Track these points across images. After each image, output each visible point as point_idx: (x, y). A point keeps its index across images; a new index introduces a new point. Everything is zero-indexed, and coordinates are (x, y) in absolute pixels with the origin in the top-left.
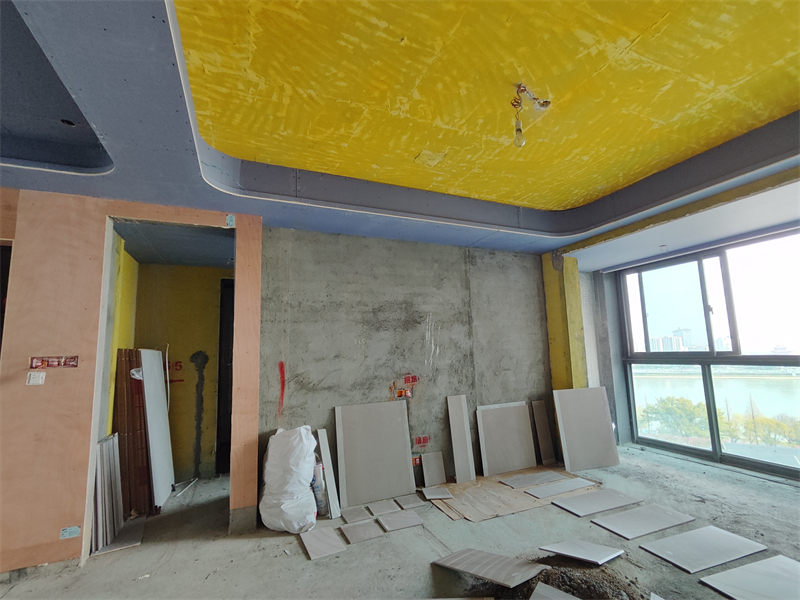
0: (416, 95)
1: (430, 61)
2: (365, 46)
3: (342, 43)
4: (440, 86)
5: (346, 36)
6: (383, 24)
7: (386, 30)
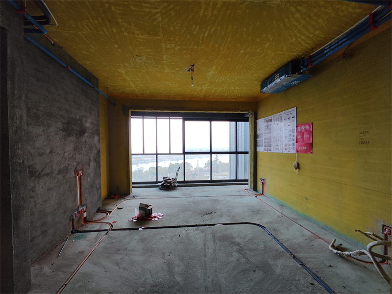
0: (177, 48)
1: (196, 47)
2: (195, 32)
3: (194, 27)
4: (186, 52)
5: (198, 27)
6: (206, 35)
7: (204, 37)
